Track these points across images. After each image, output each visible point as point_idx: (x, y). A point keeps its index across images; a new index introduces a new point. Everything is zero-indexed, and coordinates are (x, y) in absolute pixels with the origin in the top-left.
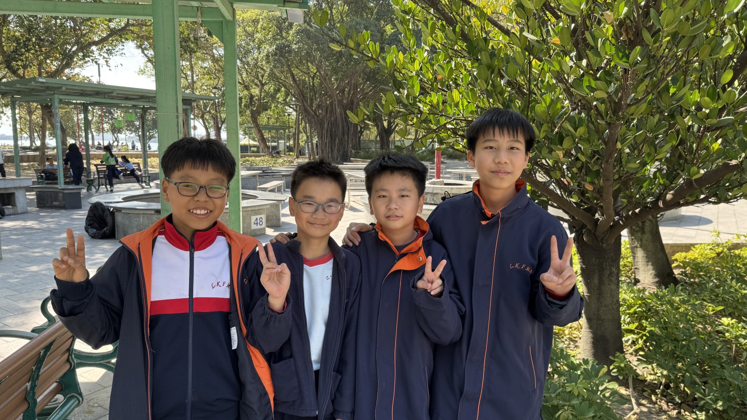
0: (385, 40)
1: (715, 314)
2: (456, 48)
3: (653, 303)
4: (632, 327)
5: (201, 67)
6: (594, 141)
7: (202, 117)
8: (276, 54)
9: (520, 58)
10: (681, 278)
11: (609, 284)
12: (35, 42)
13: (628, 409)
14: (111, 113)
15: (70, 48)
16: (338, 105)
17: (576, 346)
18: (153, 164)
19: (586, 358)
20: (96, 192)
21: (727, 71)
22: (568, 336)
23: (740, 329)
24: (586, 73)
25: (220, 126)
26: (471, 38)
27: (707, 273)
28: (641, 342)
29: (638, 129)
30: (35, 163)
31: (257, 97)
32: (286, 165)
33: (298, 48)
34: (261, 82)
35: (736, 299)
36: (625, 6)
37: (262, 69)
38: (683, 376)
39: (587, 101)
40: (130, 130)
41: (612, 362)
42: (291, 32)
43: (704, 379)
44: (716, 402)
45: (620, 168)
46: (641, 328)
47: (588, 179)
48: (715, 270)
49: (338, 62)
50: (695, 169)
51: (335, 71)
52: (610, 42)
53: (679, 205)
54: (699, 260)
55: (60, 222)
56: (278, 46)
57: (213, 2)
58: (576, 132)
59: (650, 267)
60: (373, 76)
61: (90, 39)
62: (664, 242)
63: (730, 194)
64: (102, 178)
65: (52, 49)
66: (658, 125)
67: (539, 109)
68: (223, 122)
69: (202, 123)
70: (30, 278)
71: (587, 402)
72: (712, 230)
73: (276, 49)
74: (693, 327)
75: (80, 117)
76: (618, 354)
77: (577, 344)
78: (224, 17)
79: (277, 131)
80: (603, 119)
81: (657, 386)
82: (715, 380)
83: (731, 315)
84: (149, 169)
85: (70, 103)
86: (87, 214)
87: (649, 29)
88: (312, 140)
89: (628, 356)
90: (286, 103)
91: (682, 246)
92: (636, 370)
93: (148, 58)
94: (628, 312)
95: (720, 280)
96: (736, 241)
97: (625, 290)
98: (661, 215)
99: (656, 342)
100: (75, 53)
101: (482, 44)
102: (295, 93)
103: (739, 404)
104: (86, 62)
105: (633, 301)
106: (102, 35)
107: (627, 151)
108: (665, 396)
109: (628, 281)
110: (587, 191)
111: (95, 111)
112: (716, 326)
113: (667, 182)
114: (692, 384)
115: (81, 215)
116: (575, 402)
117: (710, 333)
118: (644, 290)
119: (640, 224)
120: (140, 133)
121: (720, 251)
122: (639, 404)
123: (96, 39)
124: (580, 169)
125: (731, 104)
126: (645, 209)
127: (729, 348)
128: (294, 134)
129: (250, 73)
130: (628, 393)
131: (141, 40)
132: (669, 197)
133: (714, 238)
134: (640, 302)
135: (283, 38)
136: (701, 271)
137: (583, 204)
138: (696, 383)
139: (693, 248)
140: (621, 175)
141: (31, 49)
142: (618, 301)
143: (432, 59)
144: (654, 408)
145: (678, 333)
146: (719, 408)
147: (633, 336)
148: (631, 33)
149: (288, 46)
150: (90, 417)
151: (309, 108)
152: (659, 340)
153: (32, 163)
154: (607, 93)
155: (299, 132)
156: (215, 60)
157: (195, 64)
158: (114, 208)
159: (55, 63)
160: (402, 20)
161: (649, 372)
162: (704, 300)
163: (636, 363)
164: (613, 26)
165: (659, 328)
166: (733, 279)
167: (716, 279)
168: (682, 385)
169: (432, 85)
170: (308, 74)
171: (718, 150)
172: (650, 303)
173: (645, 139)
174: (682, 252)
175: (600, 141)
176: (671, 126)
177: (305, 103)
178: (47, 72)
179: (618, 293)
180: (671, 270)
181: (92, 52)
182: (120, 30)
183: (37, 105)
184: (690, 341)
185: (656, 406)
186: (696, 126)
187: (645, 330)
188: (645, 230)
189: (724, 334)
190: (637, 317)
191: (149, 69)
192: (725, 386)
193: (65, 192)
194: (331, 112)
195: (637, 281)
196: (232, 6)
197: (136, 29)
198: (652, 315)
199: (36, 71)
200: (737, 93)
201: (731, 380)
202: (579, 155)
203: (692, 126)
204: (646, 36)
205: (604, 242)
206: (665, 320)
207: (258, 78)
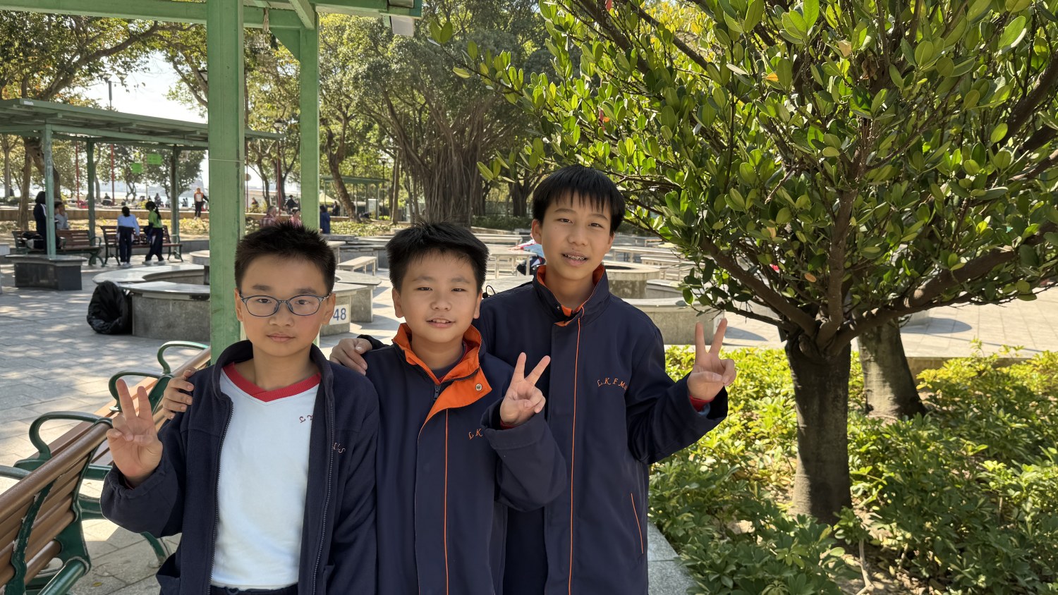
0: (523, 62)
1: (975, 455)
2: (629, 80)
3: (892, 438)
4: (864, 471)
5: (260, 91)
6: (819, 216)
7: (259, 163)
8: (367, 76)
9: (720, 99)
10: (929, 406)
11: (833, 412)
12: (18, 48)
13: (857, 586)
14: (125, 153)
15: (69, 57)
16: (455, 151)
17: (786, 498)
18: (186, 227)
19: (802, 514)
20: (103, 266)
21: (1000, 126)
22: (775, 483)
23: (1009, 476)
24: (811, 122)
25: (284, 175)
26: (651, 67)
27: (965, 399)
28: (875, 492)
29: (880, 200)
30: (12, 222)
31: (338, 137)
32: (379, 233)
33: (400, 69)
34: (345, 114)
35: (1004, 435)
36: (868, 34)
37: (347, 96)
38: (933, 540)
39: (811, 160)
40: (153, 178)
41: (836, 521)
42: (390, 46)
43: (961, 545)
44: (976, 577)
45: (853, 252)
46: (876, 473)
47: (810, 267)
48: (975, 394)
49: (457, 90)
50: (953, 256)
51: (453, 104)
52: (846, 81)
53: (929, 305)
54: (953, 381)
55: (50, 308)
56: (372, 66)
57: (288, 2)
58: (795, 201)
59: (888, 389)
60: (507, 113)
61: (100, 45)
62: (907, 355)
63: (1001, 292)
64: (111, 246)
65: (43, 59)
66: (906, 197)
67: (744, 169)
68: (288, 171)
69: (258, 170)
70: (7, 389)
71: (804, 575)
72: (972, 339)
73: (368, 68)
74: (946, 472)
75: (80, 158)
76: (845, 509)
77: (787, 494)
78: (302, 24)
79: (366, 185)
80: (833, 185)
81: (897, 554)
82: (976, 548)
83: (996, 457)
84: (181, 235)
85: (65, 138)
86: (91, 298)
87: (899, 66)
88: (416, 200)
89: (857, 512)
90: (380, 146)
91: (931, 361)
92: (869, 531)
93: (183, 76)
94: (858, 450)
95: (982, 409)
96: (1003, 355)
97: (854, 421)
98: (906, 318)
99: (896, 493)
100: (77, 65)
101: (666, 76)
102: (393, 131)
103: (1007, 580)
104: (92, 80)
105: (865, 436)
106: (118, 41)
107: (863, 229)
108: (908, 569)
109: (856, 408)
110: (807, 283)
111: (102, 149)
112: (978, 471)
113: (916, 273)
114: (945, 552)
115: (82, 300)
116: (788, 574)
117: (969, 481)
118: (880, 421)
119: (875, 329)
120: (168, 183)
121: (982, 369)
122: (873, 579)
123: (108, 46)
124: (799, 252)
125: (1004, 170)
126: (885, 309)
127: (993, 502)
128: (391, 190)
129: (330, 102)
130: (857, 563)
131: (175, 51)
132: (918, 293)
133: (973, 350)
134: (874, 437)
135: (378, 54)
136: (957, 396)
137: (800, 300)
138: (949, 550)
139: (945, 364)
140: (855, 262)
141: (13, 57)
142: (845, 435)
143: (594, 94)
144: (893, 584)
145: (926, 481)
146: (981, 584)
147: (864, 484)
148: (874, 70)
149: (386, 66)
150: (98, 590)
151: (413, 154)
152: (901, 490)
153: (7, 222)
154: (840, 150)
155: (398, 187)
156: (280, 82)
157: (251, 86)
158: (132, 290)
159: (47, 79)
160: (555, 38)
161: (886, 535)
162: (961, 436)
163: (869, 522)
164: (850, 60)
165: (901, 473)
166: (999, 408)
167: (977, 407)
168: (931, 553)
169: (595, 130)
170: (413, 105)
171: (986, 231)
172: (888, 439)
173: (888, 214)
174: (931, 368)
175: (828, 216)
176: (923, 197)
177: (408, 146)
178: (34, 92)
179: (846, 424)
180: (916, 392)
181: (102, 65)
182: (143, 35)
183: (18, 138)
184: (942, 493)
185: (896, 581)
186: (956, 198)
187: (880, 476)
188: (882, 337)
189: (988, 484)
190: (870, 458)
191: (183, 91)
192: (989, 556)
193: (58, 265)
194: (445, 160)
195: (869, 409)
196: (314, 9)
197: (167, 34)
198: (890, 455)
199: (18, 91)
200: (1012, 154)
201: (997, 546)
202: (798, 234)
203: (952, 198)
204: (895, 75)
205: (828, 353)
206: (908, 463)
207: (340, 109)
